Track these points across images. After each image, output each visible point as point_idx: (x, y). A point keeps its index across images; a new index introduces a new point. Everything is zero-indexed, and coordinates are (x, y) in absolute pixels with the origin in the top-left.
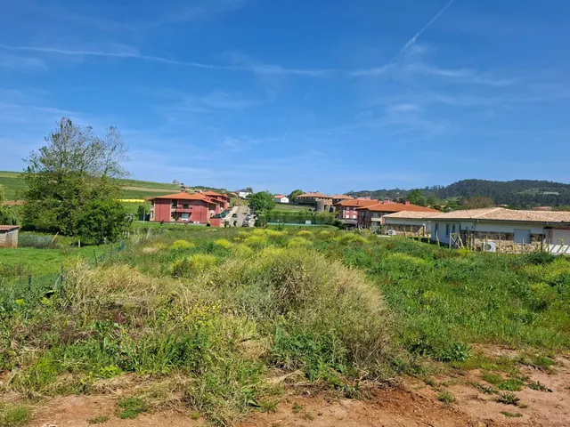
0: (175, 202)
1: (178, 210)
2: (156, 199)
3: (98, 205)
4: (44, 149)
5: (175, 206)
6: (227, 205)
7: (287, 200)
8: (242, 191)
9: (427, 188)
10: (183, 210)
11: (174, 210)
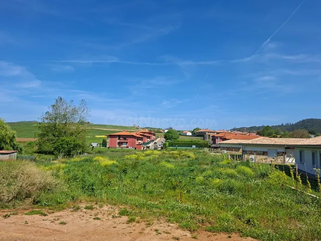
0: (119, 136)
1: (121, 141)
2: (110, 135)
3: (64, 140)
4: (47, 113)
5: (119, 139)
6: (153, 137)
7: (190, 134)
8: (166, 129)
9: (282, 124)
10: (123, 141)
11: (119, 141)
